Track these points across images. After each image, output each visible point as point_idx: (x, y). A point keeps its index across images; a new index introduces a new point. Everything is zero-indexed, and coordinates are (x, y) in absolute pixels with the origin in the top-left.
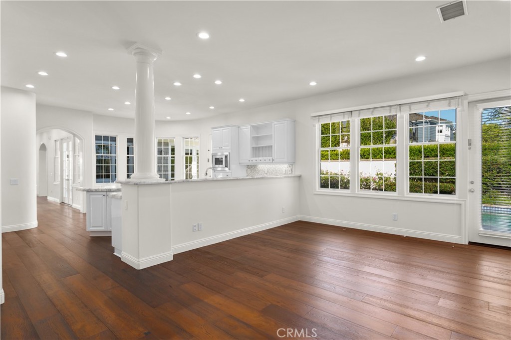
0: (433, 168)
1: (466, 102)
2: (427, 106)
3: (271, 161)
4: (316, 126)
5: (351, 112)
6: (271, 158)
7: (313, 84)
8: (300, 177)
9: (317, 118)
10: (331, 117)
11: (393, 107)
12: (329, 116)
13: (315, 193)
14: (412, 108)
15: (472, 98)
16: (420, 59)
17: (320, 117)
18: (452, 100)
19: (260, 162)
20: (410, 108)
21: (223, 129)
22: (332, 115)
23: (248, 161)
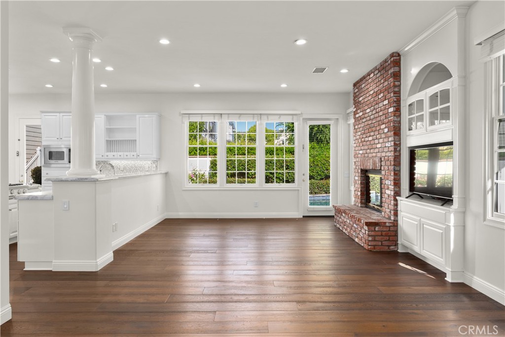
0: (242, 165)
1: (301, 119)
2: (279, 118)
3: (135, 156)
4: (184, 123)
5: (221, 114)
6: (135, 154)
7: (197, 86)
8: (166, 174)
9: (188, 115)
10: (202, 117)
11: (255, 115)
12: (200, 115)
13: (184, 189)
14: (269, 118)
15: (305, 116)
16: (284, 86)
17: (191, 115)
18: (294, 116)
19: (119, 157)
20: (268, 118)
21: (63, 116)
22: (203, 115)
23: (101, 156)
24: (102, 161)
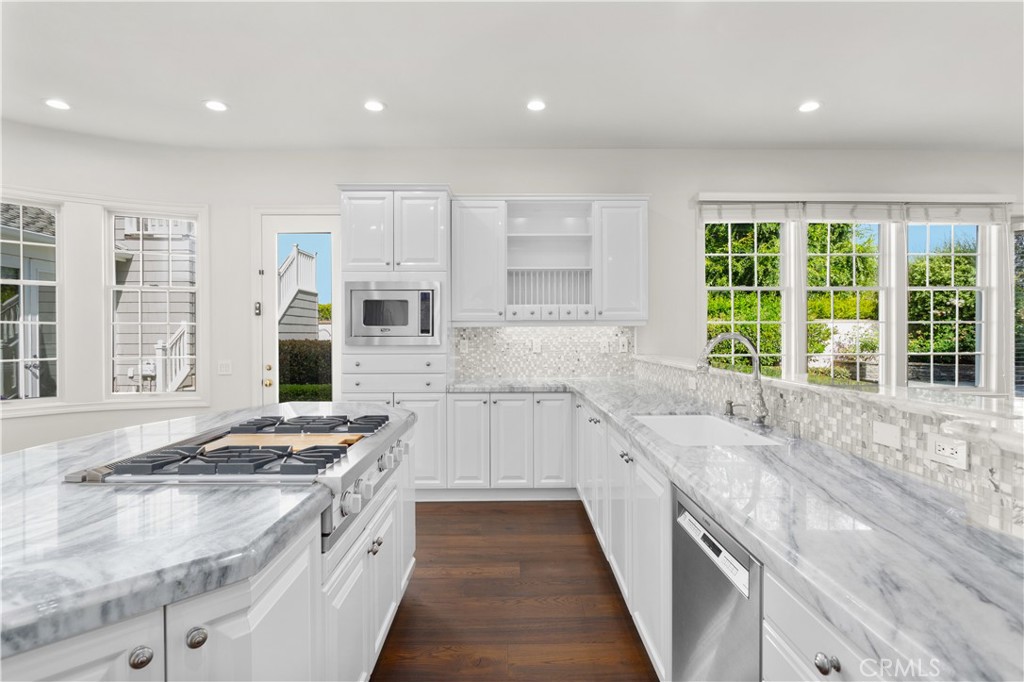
3: (593, 316)
19: (548, 317)
20: (927, 214)
21: (403, 198)
22: (757, 205)
23: (496, 314)
24: (483, 328)
